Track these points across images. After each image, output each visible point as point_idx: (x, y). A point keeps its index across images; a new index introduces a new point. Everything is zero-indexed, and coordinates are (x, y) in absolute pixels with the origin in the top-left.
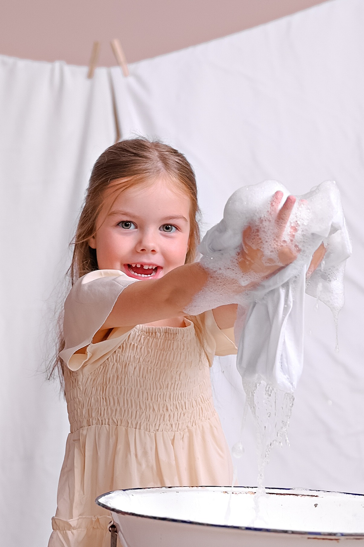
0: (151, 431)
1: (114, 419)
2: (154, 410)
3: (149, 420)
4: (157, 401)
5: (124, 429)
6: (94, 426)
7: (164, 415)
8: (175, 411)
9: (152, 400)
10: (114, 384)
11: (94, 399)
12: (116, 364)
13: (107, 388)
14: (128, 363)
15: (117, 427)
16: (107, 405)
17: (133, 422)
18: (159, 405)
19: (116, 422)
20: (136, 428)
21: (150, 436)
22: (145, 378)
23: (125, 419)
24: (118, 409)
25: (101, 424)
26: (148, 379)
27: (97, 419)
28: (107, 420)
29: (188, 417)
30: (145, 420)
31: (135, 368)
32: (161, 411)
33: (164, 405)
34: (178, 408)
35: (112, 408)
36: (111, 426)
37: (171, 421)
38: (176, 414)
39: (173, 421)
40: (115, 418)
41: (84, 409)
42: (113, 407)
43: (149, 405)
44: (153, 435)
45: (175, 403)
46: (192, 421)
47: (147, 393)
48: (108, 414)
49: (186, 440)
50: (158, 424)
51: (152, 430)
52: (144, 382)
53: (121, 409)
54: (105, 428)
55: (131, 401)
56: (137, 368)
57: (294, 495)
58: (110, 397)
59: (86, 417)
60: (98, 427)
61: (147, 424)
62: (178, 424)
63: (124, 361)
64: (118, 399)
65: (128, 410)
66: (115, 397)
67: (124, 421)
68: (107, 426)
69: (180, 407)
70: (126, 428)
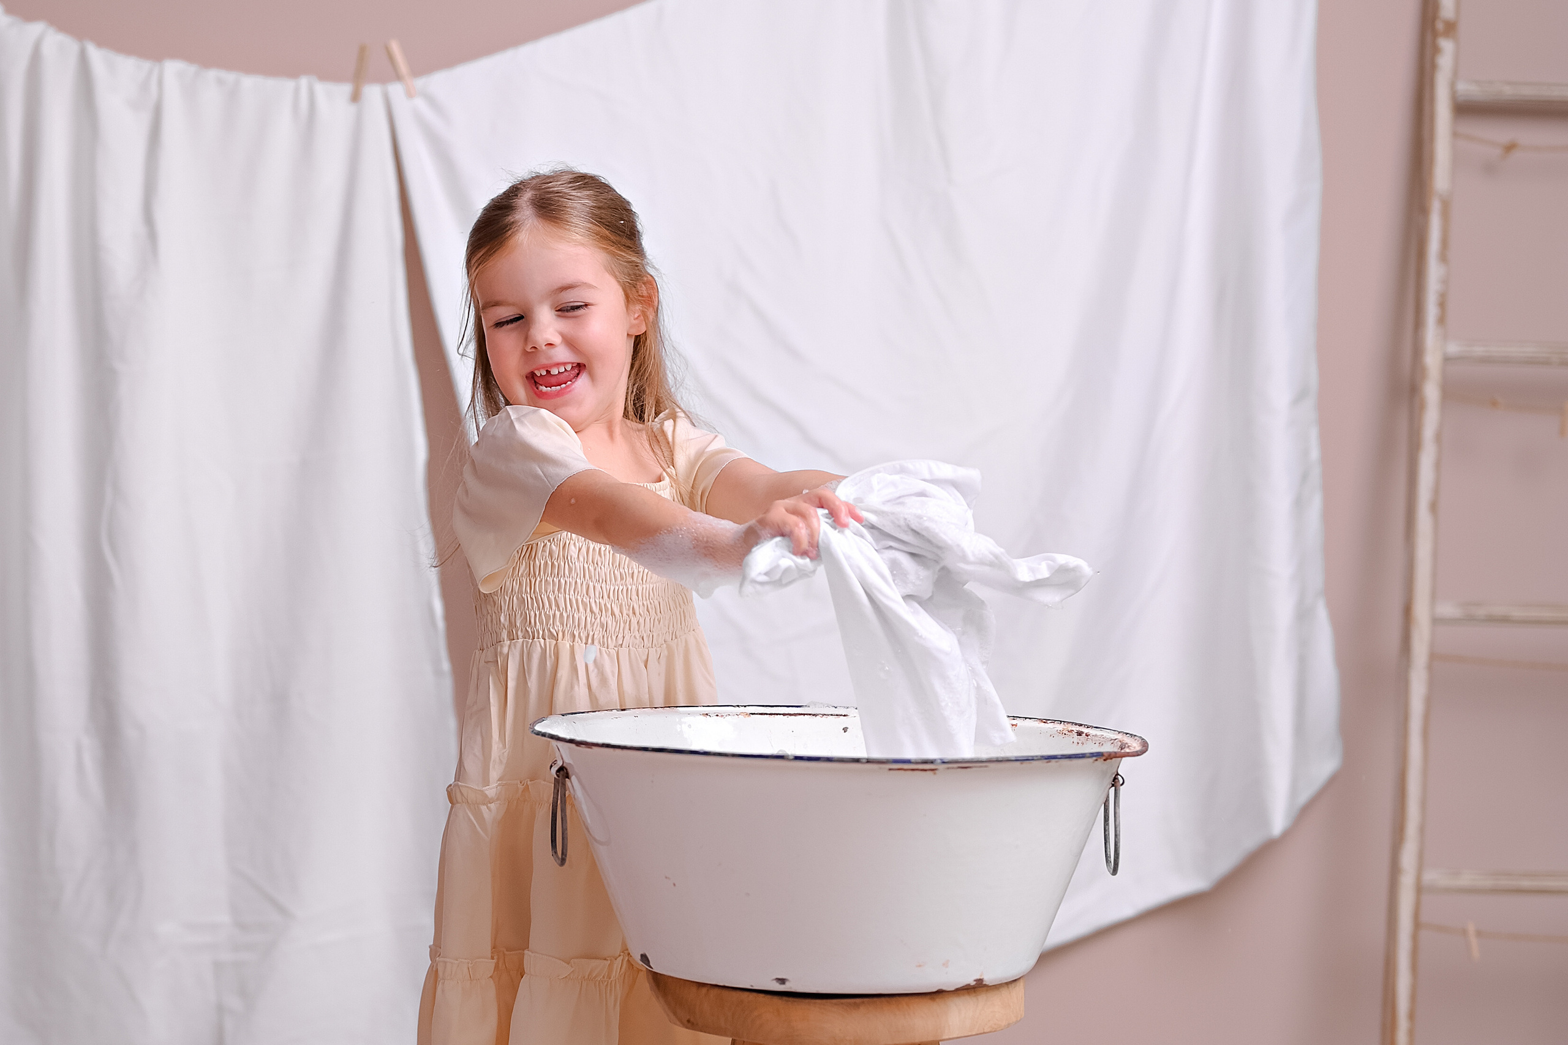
0: (610, 647)
1: (551, 629)
2: (613, 614)
3: (606, 631)
4: (618, 599)
5: (568, 646)
6: (521, 640)
7: (630, 621)
8: (645, 615)
9: (609, 597)
10: (548, 576)
11: (517, 599)
12: (549, 544)
13: (537, 582)
14: (568, 542)
15: (557, 643)
16: (539, 609)
17: (582, 634)
18: (621, 606)
19: (556, 634)
20: (586, 644)
21: (609, 655)
22: (597, 564)
23: (569, 630)
24: (558, 613)
25: (531, 637)
26: (602, 567)
27: (524, 629)
28: (541, 632)
29: (665, 626)
30: (601, 630)
31: (580, 550)
32: (625, 615)
33: (629, 606)
34: (650, 610)
35: (547, 613)
36: (547, 640)
37: (641, 632)
38: (648, 620)
39: (643, 632)
40: (553, 628)
41: (503, 614)
42: (549, 611)
43: (605, 605)
44: (613, 652)
45: (645, 603)
46: (671, 632)
47: (601, 587)
48: (541, 623)
49: (663, 661)
50: (620, 636)
51: (611, 645)
52: (595, 570)
53: (561, 615)
54: (538, 643)
55: (577, 600)
56: (584, 550)
57: (810, 714)
58: (543, 596)
59: (506, 627)
60: (528, 642)
61: (603, 636)
62: (651, 636)
63: (562, 540)
64: (555, 598)
65: (573, 616)
66: (550, 596)
67: (568, 632)
68: (542, 641)
69: (652, 609)
70: (572, 644)
